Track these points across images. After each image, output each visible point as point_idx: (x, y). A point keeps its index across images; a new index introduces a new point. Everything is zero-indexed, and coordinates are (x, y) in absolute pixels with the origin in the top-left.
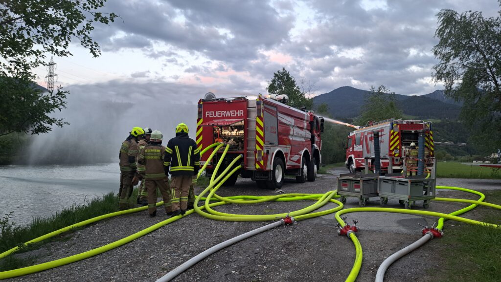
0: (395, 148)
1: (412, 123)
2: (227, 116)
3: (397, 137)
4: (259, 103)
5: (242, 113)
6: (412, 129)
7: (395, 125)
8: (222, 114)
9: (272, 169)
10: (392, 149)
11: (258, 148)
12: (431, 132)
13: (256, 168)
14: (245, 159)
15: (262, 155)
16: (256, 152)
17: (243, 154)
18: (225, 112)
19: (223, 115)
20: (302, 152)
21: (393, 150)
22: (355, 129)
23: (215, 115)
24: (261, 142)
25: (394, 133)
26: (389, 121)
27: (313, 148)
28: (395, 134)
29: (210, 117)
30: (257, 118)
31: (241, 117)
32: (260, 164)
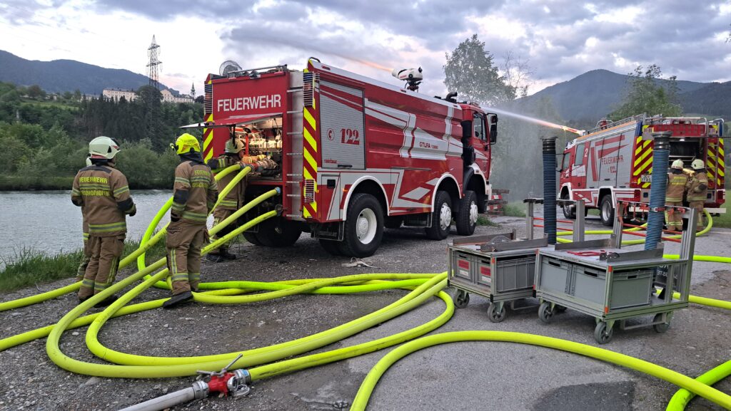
0: (645, 172)
1: (682, 122)
2: (252, 107)
3: (650, 150)
4: (307, 77)
5: (278, 101)
6: (681, 134)
7: (645, 127)
8: (244, 104)
9: (344, 219)
10: (636, 173)
11: (308, 176)
12: (721, 141)
13: (303, 217)
14: (284, 197)
15: (315, 189)
16: (303, 184)
17: (281, 187)
18: (249, 99)
19: (246, 106)
20: (437, 182)
21: (639, 176)
22: (578, 136)
23: (233, 107)
24: (313, 164)
25: (642, 142)
26: (636, 119)
27: (470, 172)
28: (646, 144)
29: (225, 110)
30: (306, 110)
31: (277, 109)
32: (310, 210)
